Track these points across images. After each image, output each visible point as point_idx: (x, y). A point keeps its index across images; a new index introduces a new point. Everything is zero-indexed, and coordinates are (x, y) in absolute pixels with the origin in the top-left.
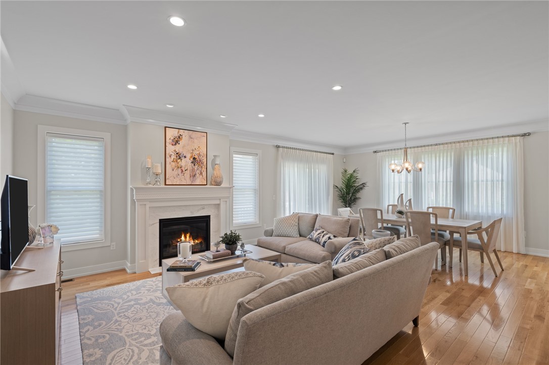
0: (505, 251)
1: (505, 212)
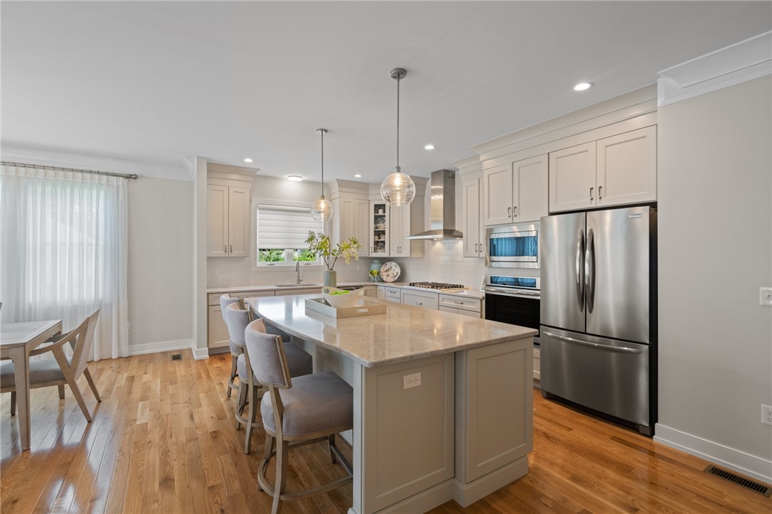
0: (101, 360)
1: (100, 296)
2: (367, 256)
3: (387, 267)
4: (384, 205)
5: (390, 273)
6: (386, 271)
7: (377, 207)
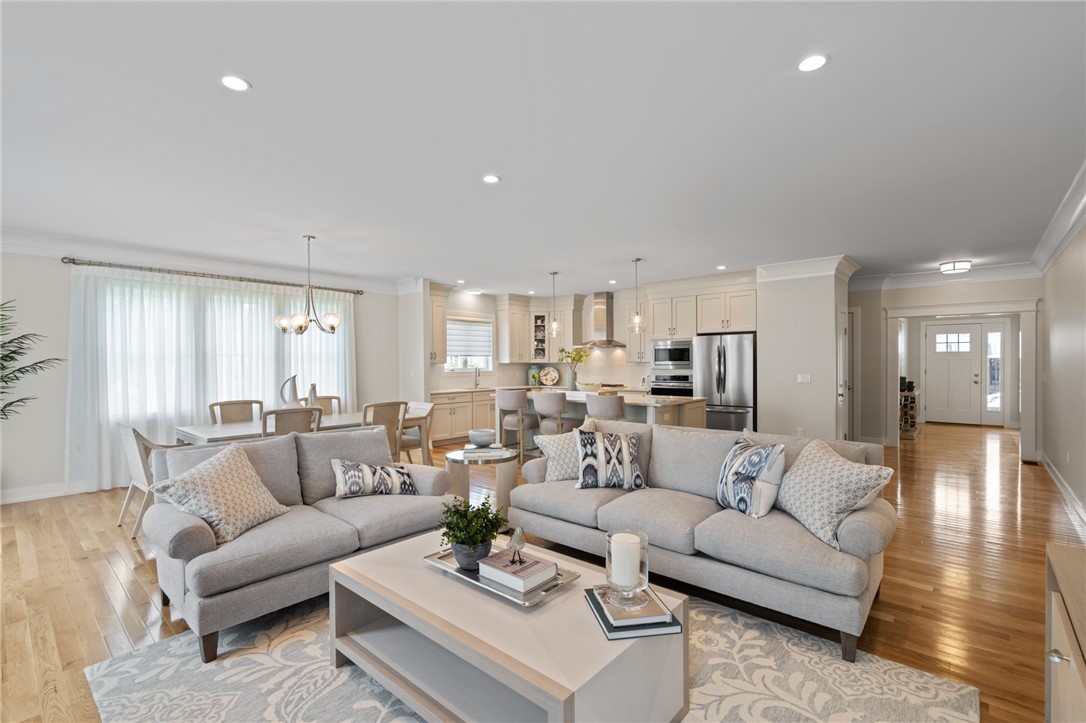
2: (528, 361)
3: (545, 372)
4: (543, 317)
5: (548, 377)
6: (545, 375)
7: (537, 318)
